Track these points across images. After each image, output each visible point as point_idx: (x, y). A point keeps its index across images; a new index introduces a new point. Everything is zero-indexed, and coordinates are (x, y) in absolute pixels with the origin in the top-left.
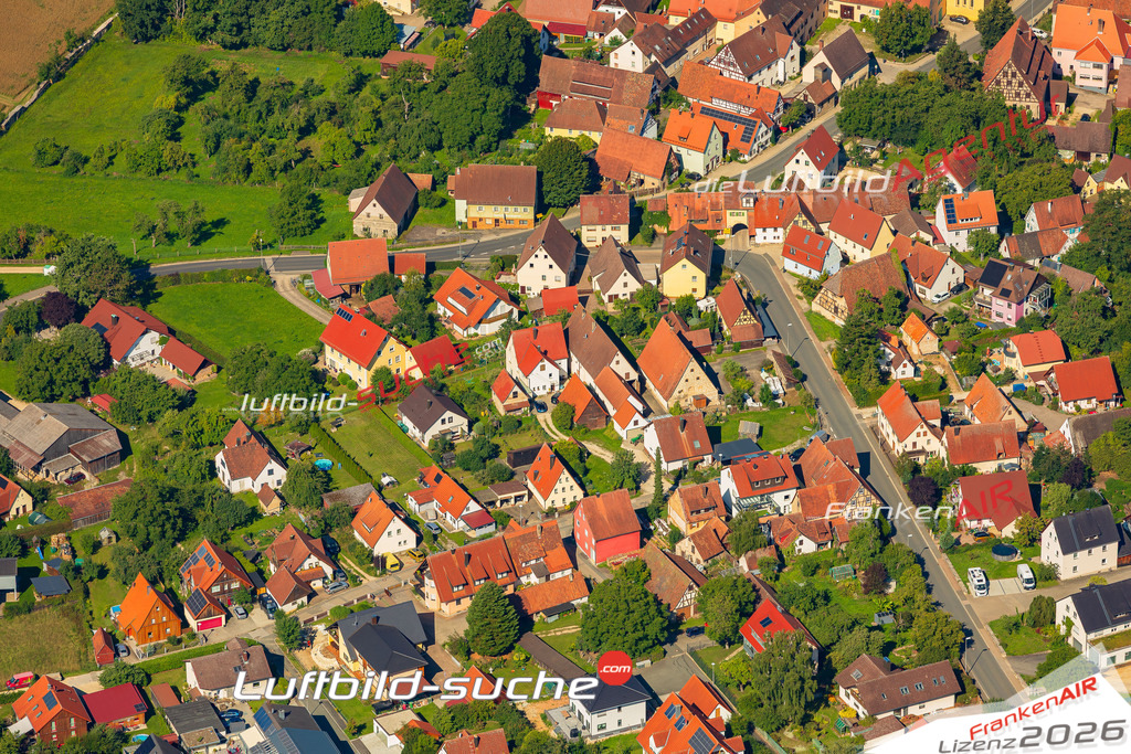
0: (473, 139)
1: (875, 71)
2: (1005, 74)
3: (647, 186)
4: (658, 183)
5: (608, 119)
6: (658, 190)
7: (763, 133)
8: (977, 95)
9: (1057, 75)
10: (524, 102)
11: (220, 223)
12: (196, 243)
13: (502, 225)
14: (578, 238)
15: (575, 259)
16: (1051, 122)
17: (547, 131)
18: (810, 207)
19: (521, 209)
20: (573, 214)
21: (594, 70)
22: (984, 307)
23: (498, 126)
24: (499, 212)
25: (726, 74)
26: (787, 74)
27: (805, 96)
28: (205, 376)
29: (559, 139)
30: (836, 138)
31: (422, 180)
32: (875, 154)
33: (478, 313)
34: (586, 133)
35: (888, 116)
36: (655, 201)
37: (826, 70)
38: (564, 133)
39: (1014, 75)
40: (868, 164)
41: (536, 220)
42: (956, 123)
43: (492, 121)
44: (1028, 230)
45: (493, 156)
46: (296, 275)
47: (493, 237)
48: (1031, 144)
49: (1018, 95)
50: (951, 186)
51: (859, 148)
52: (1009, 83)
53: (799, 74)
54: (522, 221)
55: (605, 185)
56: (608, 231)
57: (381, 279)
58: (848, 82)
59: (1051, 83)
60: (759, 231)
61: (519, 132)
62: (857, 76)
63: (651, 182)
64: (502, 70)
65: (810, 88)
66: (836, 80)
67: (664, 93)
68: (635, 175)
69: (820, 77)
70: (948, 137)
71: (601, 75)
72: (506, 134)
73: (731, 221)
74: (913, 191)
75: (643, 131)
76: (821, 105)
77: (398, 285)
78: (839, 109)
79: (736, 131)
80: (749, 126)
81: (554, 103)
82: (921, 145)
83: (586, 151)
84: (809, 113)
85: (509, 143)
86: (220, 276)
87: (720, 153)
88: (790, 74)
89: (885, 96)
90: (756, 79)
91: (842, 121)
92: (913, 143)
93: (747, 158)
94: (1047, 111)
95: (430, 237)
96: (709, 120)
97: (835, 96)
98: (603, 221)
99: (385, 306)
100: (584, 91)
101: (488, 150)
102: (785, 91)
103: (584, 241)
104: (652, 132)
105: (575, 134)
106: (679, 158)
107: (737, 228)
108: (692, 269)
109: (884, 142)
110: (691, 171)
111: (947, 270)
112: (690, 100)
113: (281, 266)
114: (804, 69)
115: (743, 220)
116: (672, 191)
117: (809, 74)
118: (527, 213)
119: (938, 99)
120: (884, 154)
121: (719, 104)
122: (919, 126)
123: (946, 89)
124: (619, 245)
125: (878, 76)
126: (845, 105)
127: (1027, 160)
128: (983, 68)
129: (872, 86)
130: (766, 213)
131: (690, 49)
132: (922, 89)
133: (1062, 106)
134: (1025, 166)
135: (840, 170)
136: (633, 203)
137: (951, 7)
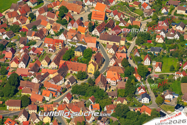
0: (9, 95)
2: (99, 83)
3: (39, 103)
4: (41, 102)
5: (32, 91)
6: (41, 104)
7: (59, 94)
8: (95, 87)
9: (107, 83)
10: (17, 88)
13: (15, 110)
14: (28, 112)
15: (28, 116)
16: (107, 91)
17: (22, 93)
18: (68, 107)
19: (18, 107)
20: (27, 108)
21: (29, 83)
22: (98, 124)
23: (13, 93)
24: (14, 108)
25: (52, 83)
26: (62, 83)
27: (66, 87)
29: (25, 95)
30: (71, 94)
31: (1, 102)
32: (78, 97)
34: (29, 94)
35: (80, 90)
36: (41, 106)
37: (69, 83)
38: (25, 94)
39: (101, 83)
40: (77, 99)
41: (21, 109)
42: (92, 92)
44: (105, 110)
45: (12, 98)
47: (13, 112)
48: (104, 95)
49: (101, 86)
50: (91, 103)
51: (75, 96)
53: (64, 83)
54: (18, 109)
55: (32, 103)
56: (33, 111)
58: (72, 85)
60: (59, 111)
61: (17, 94)
62: (74, 83)
64: (14, 83)
67: (42, 86)
68: (37, 101)
70: (90, 94)
71: (31, 84)
72: (15, 94)
73: (54, 109)
74: (85, 103)
75: (38, 93)
76: (68, 88)
78: (71, 89)
79: (54, 93)
80: (56, 92)
81: (23, 88)
82: (85, 95)
83: (29, 97)
84: (66, 90)
87: (52, 97)
89: (79, 87)
90: (57, 84)
91: (72, 91)
93: (56, 98)
94: (106, 89)
95: (3, 112)
96: (50, 92)
97: (71, 87)
98: (32, 109)
100: (28, 86)
102: (62, 86)
104: (40, 94)
105: (27, 94)
106: (45, 98)
108: (49, 118)
109: (79, 95)
110: (47, 100)
111: (92, 117)
112: (46, 88)
115: (56, 109)
116: (44, 104)
117: (66, 83)
119: (88, 87)
120: (79, 97)
121: (51, 89)
122: (85, 92)
123: (90, 86)
124: (35, 114)
125: (77, 83)
126: (72, 89)
127: (103, 98)
128: (95, 82)
129: (77, 85)
130: (60, 108)
131: (45, 79)
132: (85, 86)
133: (109, 88)
134: (103, 99)
135: (72, 100)
136: (37, 106)
137: (89, 71)
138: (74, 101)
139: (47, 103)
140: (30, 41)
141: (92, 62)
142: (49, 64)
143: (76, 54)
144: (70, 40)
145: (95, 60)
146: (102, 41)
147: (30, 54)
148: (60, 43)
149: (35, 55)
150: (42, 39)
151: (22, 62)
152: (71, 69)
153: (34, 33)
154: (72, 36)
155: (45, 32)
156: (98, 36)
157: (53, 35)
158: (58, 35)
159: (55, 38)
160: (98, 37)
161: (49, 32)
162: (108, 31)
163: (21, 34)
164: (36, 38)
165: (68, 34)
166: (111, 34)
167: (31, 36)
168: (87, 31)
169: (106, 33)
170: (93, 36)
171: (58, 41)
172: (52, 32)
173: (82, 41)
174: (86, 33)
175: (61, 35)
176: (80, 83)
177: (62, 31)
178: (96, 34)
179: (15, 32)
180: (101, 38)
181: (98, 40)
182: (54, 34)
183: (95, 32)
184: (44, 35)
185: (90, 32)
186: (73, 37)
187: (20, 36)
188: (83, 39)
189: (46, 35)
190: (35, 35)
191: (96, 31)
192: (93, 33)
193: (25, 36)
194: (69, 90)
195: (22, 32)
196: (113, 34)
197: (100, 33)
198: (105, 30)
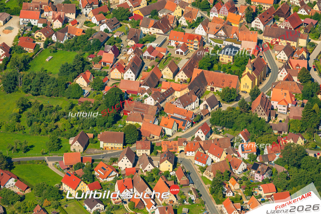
0: (105, 124)
1: (220, 106)
2: (258, 108)
3: (155, 138)
4: (158, 138)
5: (144, 119)
6: (158, 140)
7: (189, 124)
8: (250, 114)
9: (272, 109)
10: (120, 113)
11: (32, 146)
12: (25, 152)
13: (113, 149)
14: (135, 153)
15: (135, 160)
16: (271, 122)
17: (127, 122)
18: (202, 146)
19: (119, 144)
20: (134, 146)
21: (140, 105)
22: (252, 176)
23: (112, 120)
24: (113, 145)
25: (178, 106)
26: (195, 107)
27: (201, 113)
28: (28, 191)
29: (131, 125)
30: (209, 126)
31: (90, 135)
32: (221, 131)
33: (107, 175)
34: (138, 123)
35: (225, 119)
36: (158, 143)
37: (207, 106)
38: (131, 123)
39: (260, 109)
40: (219, 133)
41: (123, 148)
42: (244, 122)
43: (111, 119)
44: (265, 154)
45: (111, 129)
46: (54, 162)
47: (111, 152)
48: (265, 128)
49: (261, 114)
50: (243, 140)
51: (216, 129)
52: (259, 111)
53: (199, 107)
54: (119, 148)
55: (143, 138)
56: (144, 152)
57: (79, 164)
58: (213, 109)
59: (271, 111)
60: (188, 152)
61: (118, 122)
62: (215, 108)
63: (156, 137)
64: (114, 104)
65: (202, 111)
66: (209, 109)
67: (160, 111)
68: (152, 135)
69: (205, 108)
70: (241, 126)
71: (142, 106)
72: (114, 122)
73: (180, 149)
74: (232, 141)
75: (154, 122)
76: (205, 116)
77: (84, 166)
78: (210, 117)
79: (181, 123)
80: (185, 122)
81: (128, 114)
82: (234, 128)
83: (138, 128)
84: (202, 118)
85: (115, 125)
86: (32, 162)
87: (176, 129)
88: (196, 107)
89: (224, 114)
90: (187, 108)
91: (211, 121)
92: (231, 127)
93: (184, 131)
94: (269, 119)
95: (93, 152)
96: (173, 120)
97: (209, 113)
98: (143, 148)
99: (80, 172)
100: (137, 110)
101: (109, 127)
102: (195, 111)
103: (137, 154)
104: (156, 123)
105: (135, 123)
106: (164, 131)
107: (181, 151)
108: (169, 163)
109: (223, 127)
110: (168, 134)
111: (242, 165)
112: (168, 114)
113: (50, 159)
114: (200, 106)
115: (183, 149)
116: (162, 140)
117: (202, 107)
118: (121, 146)
119: (239, 115)
120: (223, 131)
121: (175, 115)
122: (233, 123)
123: (241, 112)
124: (147, 156)
125: (221, 108)
126: (212, 116)
127: (264, 133)
128: (251, 106)
129: (220, 111)
130: (190, 147)
131: (167, 99)
132: (234, 112)
133: (274, 118)
134: (264, 135)
135: (211, 135)
136: (151, 143)
137: (242, 88)
138: (214, 136)
139: (169, 139)
140: (145, 35)
141: (248, 74)
142: (175, 75)
143: (222, 59)
144: (212, 36)
145: (254, 69)
146: (267, 38)
147: (145, 57)
148: (196, 40)
149: (152, 59)
150: (165, 33)
151: (129, 71)
152: (212, 83)
153: (152, 22)
154: (217, 28)
155: (171, 22)
156: (261, 30)
157: (184, 27)
158: (193, 26)
159: (189, 31)
160: (261, 32)
161: (178, 22)
162: (278, 23)
163: (131, 23)
164: (156, 31)
165: (210, 25)
166: (284, 28)
167: (147, 26)
168: (242, 21)
169: (276, 25)
170: (252, 29)
171: (192, 37)
172: (183, 22)
173: (234, 38)
174: (241, 25)
175: (198, 27)
176: (226, 109)
177: (201, 20)
178: (258, 27)
179: (122, 20)
180: (266, 34)
181: (261, 37)
182: (186, 24)
183: (257, 23)
184: (170, 26)
185: (248, 22)
186: (217, 30)
187: (130, 27)
188: (235, 35)
189: (174, 27)
190: (155, 26)
191: (258, 21)
192: (253, 24)
193: (138, 27)
194: (207, 119)
195: (132, 20)
196: (287, 28)
197: (264, 25)
198: (274, 20)
